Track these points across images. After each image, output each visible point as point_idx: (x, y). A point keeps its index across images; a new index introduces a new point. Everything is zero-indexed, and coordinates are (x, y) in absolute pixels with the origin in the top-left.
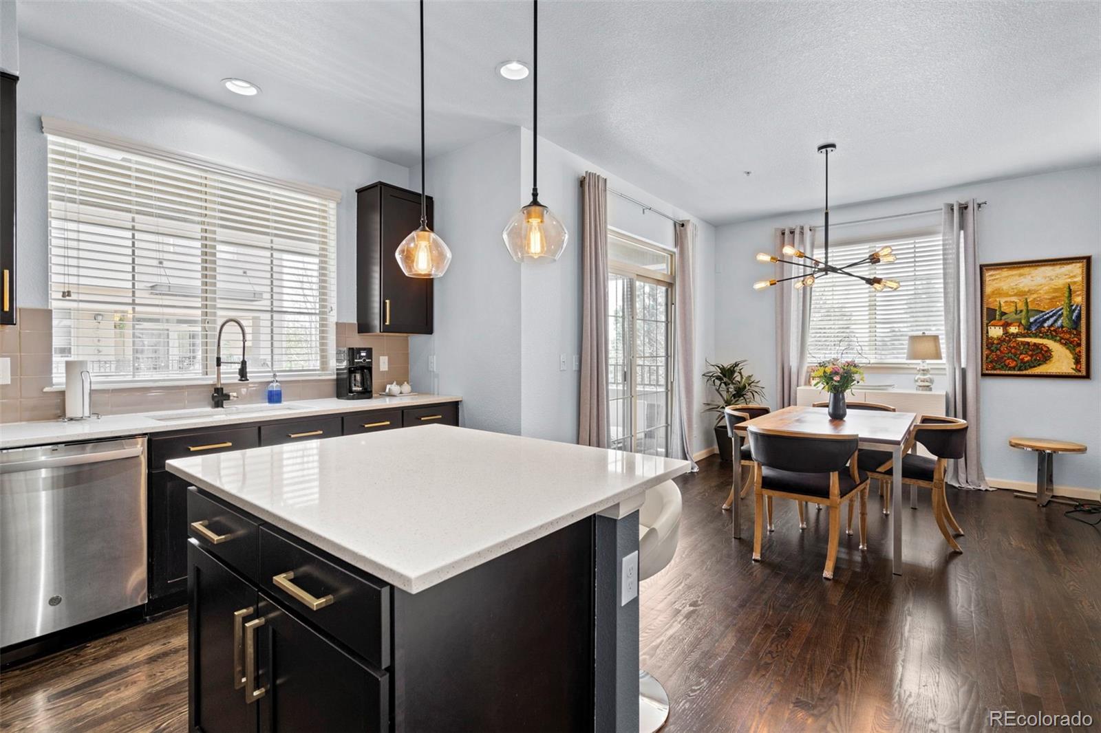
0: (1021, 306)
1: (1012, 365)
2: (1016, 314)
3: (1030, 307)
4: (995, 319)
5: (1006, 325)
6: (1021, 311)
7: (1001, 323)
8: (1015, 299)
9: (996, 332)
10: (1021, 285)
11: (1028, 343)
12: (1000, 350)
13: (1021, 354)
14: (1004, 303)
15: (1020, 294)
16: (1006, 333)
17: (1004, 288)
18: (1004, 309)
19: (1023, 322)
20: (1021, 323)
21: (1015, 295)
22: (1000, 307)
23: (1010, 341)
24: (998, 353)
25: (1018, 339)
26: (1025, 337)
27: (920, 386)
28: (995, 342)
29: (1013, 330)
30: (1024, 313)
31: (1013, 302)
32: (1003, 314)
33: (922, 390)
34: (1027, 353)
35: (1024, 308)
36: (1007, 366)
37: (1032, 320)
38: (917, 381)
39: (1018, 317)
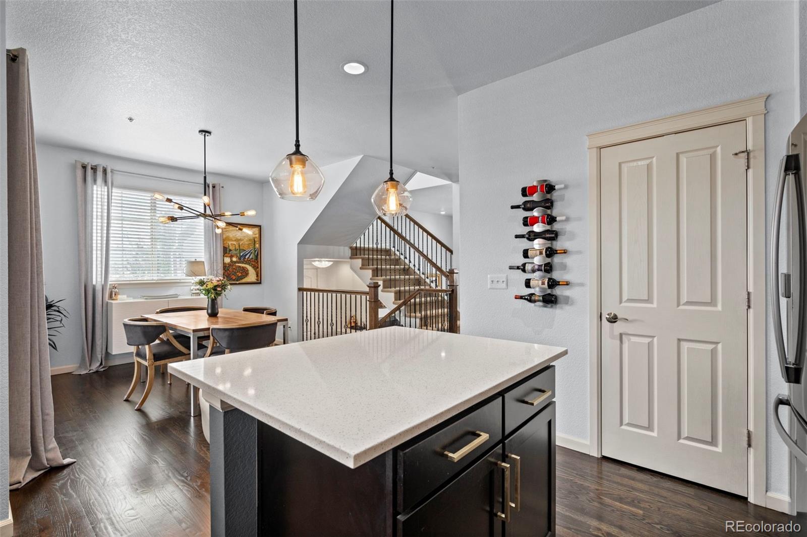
0: (237, 247)
1: (234, 278)
2: (235, 251)
3: (241, 248)
4: (227, 253)
5: (231, 257)
6: (237, 250)
7: (230, 255)
8: (234, 243)
9: (227, 260)
10: (237, 236)
11: (240, 266)
12: (228, 270)
13: (238, 272)
14: (231, 244)
15: (237, 240)
16: (231, 261)
17: (231, 236)
18: (231, 248)
19: (238, 255)
20: (237, 256)
21: (235, 241)
22: (229, 247)
23: (233, 265)
24: (228, 272)
25: (237, 264)
26: (239, 263)
27: (193, 293)
28: (227, 266)
29: (234, 259)
30: (238, 251)
31: (234, 244)
32: (230, 250)
33: (196, 296)
34: (239, 272)
35: (238, 248)
36: (232, 279)
37: (241, 255)
38: (192, 290)
39: (236, 252)
